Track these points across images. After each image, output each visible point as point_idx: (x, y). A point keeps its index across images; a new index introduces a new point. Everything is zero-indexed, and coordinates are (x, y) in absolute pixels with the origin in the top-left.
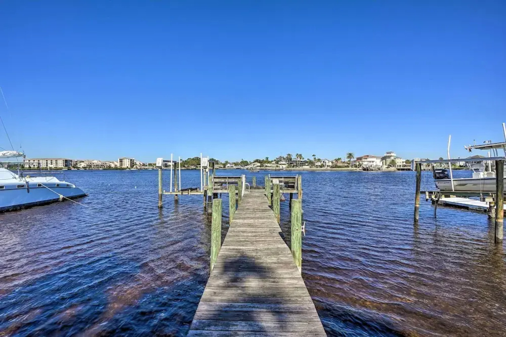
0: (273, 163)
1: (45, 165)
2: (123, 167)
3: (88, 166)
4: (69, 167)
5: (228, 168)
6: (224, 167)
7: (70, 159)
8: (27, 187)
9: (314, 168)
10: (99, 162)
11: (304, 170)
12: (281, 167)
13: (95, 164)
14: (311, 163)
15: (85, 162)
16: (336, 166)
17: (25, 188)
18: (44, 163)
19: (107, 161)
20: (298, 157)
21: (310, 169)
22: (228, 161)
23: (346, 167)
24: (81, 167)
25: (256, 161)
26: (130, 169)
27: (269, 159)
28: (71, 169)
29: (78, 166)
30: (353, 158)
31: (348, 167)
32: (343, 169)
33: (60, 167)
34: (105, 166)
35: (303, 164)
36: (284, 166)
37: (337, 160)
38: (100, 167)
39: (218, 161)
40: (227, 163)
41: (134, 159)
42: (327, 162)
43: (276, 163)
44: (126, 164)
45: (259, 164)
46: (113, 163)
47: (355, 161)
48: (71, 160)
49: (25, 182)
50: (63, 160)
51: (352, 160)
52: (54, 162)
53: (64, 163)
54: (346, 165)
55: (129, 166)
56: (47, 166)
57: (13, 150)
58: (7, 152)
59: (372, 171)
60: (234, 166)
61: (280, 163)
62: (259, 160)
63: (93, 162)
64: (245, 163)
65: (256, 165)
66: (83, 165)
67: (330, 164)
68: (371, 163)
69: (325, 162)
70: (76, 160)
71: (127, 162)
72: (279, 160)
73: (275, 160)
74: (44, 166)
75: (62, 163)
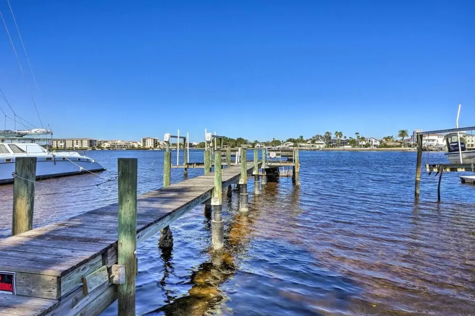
0: (309, 142)
1: (71, 145)
2: (146, 147)
3: (112, 146)
4: (93, 147)
5: (257, 148)
6: (253, 147)
7: (95, 139)
8: (54, 160)
9: (357, 148)
10: (122, 142)
11: (344, 150)
12: (318, 146)
13: (119, 145)
14: (353, 142)
15: (109, 142)
16: (386, 146)
17: (52, 160)
18: (70, 143)
19: (131, 142)
20: (337, 136)
21: (352, 149)
22: (258, 141)
23: (397, 146)
24: (105, 147)
25: (290, 140)
26: (153, 149)
27: (303, 138)
28: (95, 150)
29: (103, 146)
30: (407, 136)
31: (400, 146)
32: (393, 149)
33: (85, 147)
34: (128, 146)
35: (344, 143)
36: (322, 146)
37: (386, 139)
38: (124, 147)
39: (246, 140)
40: (256, 142)
41: (157, 139)
42: (374, 140)
43: (311, 142)
44: (150, 144)
45: (292, 144)
46: (136, 142)
47: (409, 140)
48: (96, 141)
49: (52, 155)
50: (88, 141)
51: (405, 138)
52: (79, 142)
53: (89, 143)
54: (398, 144)
55: (152, 146)
56: (73, 146)
57: (43, 128)
58: (38, 130)
59: (431, 152)
60: (264, 146)
61: (316, 142)
62: (293, 139)
63: (116, 142)
64: (277, 143)
65: (289, 145)
66: (107, 145)
67: (378, 143)
68: (431, 142)
69: (371, 140)
70: (100, 141)
71: (151, 142)
72: (315, 139)
73: (310, 139)
74: (70, 147)
75: (87, 143)
